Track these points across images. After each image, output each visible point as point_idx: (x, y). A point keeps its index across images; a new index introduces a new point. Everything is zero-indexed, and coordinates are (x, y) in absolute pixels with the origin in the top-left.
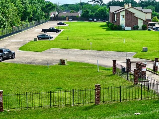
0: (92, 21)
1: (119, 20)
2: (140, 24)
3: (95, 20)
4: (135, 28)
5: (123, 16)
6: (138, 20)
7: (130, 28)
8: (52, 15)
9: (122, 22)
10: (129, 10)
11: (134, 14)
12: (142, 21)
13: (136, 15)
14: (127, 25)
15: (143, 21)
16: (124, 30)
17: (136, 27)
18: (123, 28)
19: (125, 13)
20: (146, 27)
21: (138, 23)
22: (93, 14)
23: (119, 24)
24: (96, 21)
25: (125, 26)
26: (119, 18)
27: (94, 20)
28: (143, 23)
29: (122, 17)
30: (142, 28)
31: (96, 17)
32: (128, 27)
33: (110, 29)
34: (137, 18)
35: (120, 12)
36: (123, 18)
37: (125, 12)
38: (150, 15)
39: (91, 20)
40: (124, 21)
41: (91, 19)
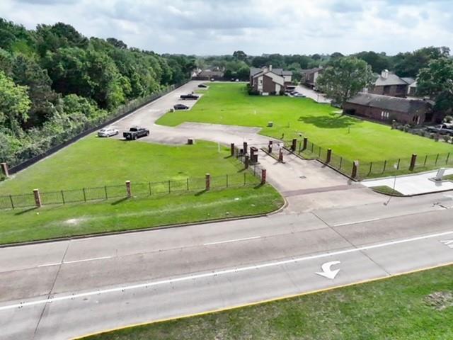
2: (278, 89)
6: (275, 86)
7: (267, 94)
8: (194, 75)
10: (266, 75)
12: (279, 87)
13: (273, 80)
15: (281, 86)
17: (274, 92)
18: (260, 93)
19: (263, 78)
22: (235, 73)
23: (256, 90)
25: (262, 92)
26: (257, 83)
30: (280, 94)
31: (238, 77)
32: (265, 92)
34: (275, 83)
35: (258, 77)
36: (261, 83)
38: (290, 77)
40: (262, 86)
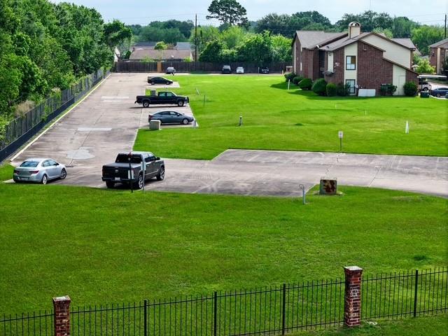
0: (233, 71)
1: (340, 69)
2: (399, 79)
3: (240, 69)
4: (386, 91)
5: (353, 57)
6: (392, 70)
7: (372, 92)
9: (351, 74)
10: (365, 41)
11: (381, 51)
12: (404, 73)
13: (385, 56)
14: (363, 84)
15: (407, 70)
16: (356, 97)
17: (389, 88)
18: (352, 91)
19: (358, 50)
20: (416, 87)
21: (392, 76)
22: (233, 52)
23: (340, 81)
24: (242, 71)
25: (357, 86)
26: (342, 63)
27: (238, 71)
28: (406, 76)
29: (349, 60)
30: (405, 92)
31: (241, 61)
32: (365, 88)
33: (316, 94)
34: (391, 64)
35: (343, 48)
36: (352, 63)
37: (358, 47)
39: (228, 69)
40: (356, 72)
41: (229, 67)
